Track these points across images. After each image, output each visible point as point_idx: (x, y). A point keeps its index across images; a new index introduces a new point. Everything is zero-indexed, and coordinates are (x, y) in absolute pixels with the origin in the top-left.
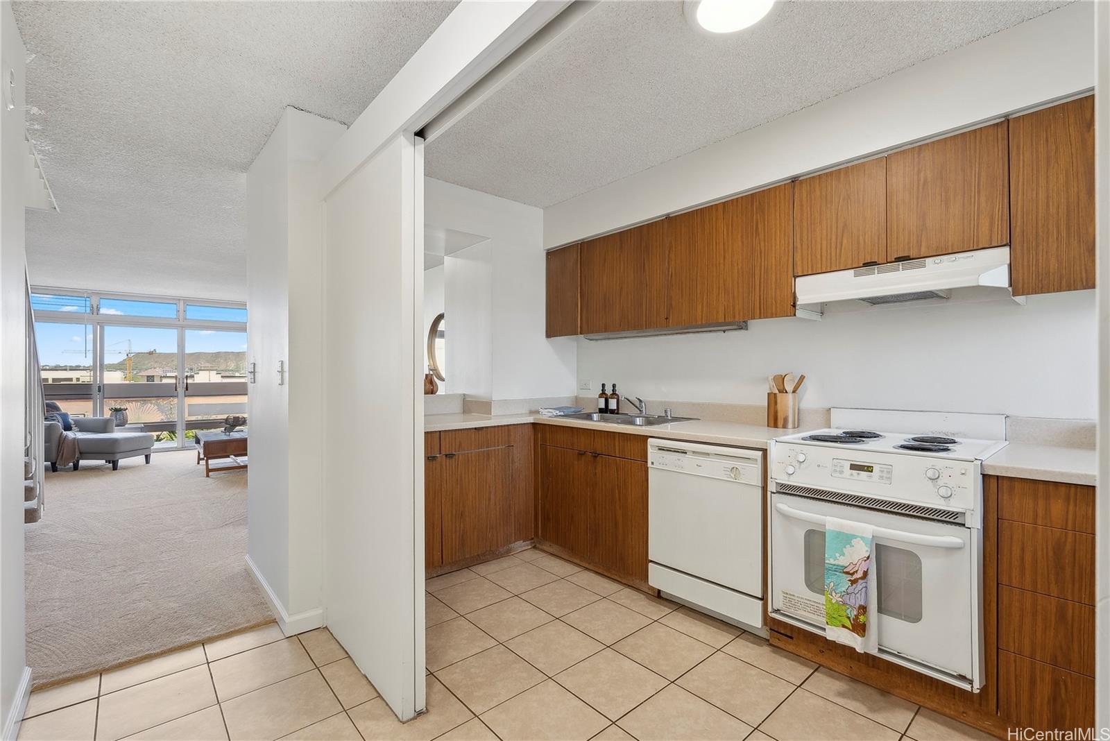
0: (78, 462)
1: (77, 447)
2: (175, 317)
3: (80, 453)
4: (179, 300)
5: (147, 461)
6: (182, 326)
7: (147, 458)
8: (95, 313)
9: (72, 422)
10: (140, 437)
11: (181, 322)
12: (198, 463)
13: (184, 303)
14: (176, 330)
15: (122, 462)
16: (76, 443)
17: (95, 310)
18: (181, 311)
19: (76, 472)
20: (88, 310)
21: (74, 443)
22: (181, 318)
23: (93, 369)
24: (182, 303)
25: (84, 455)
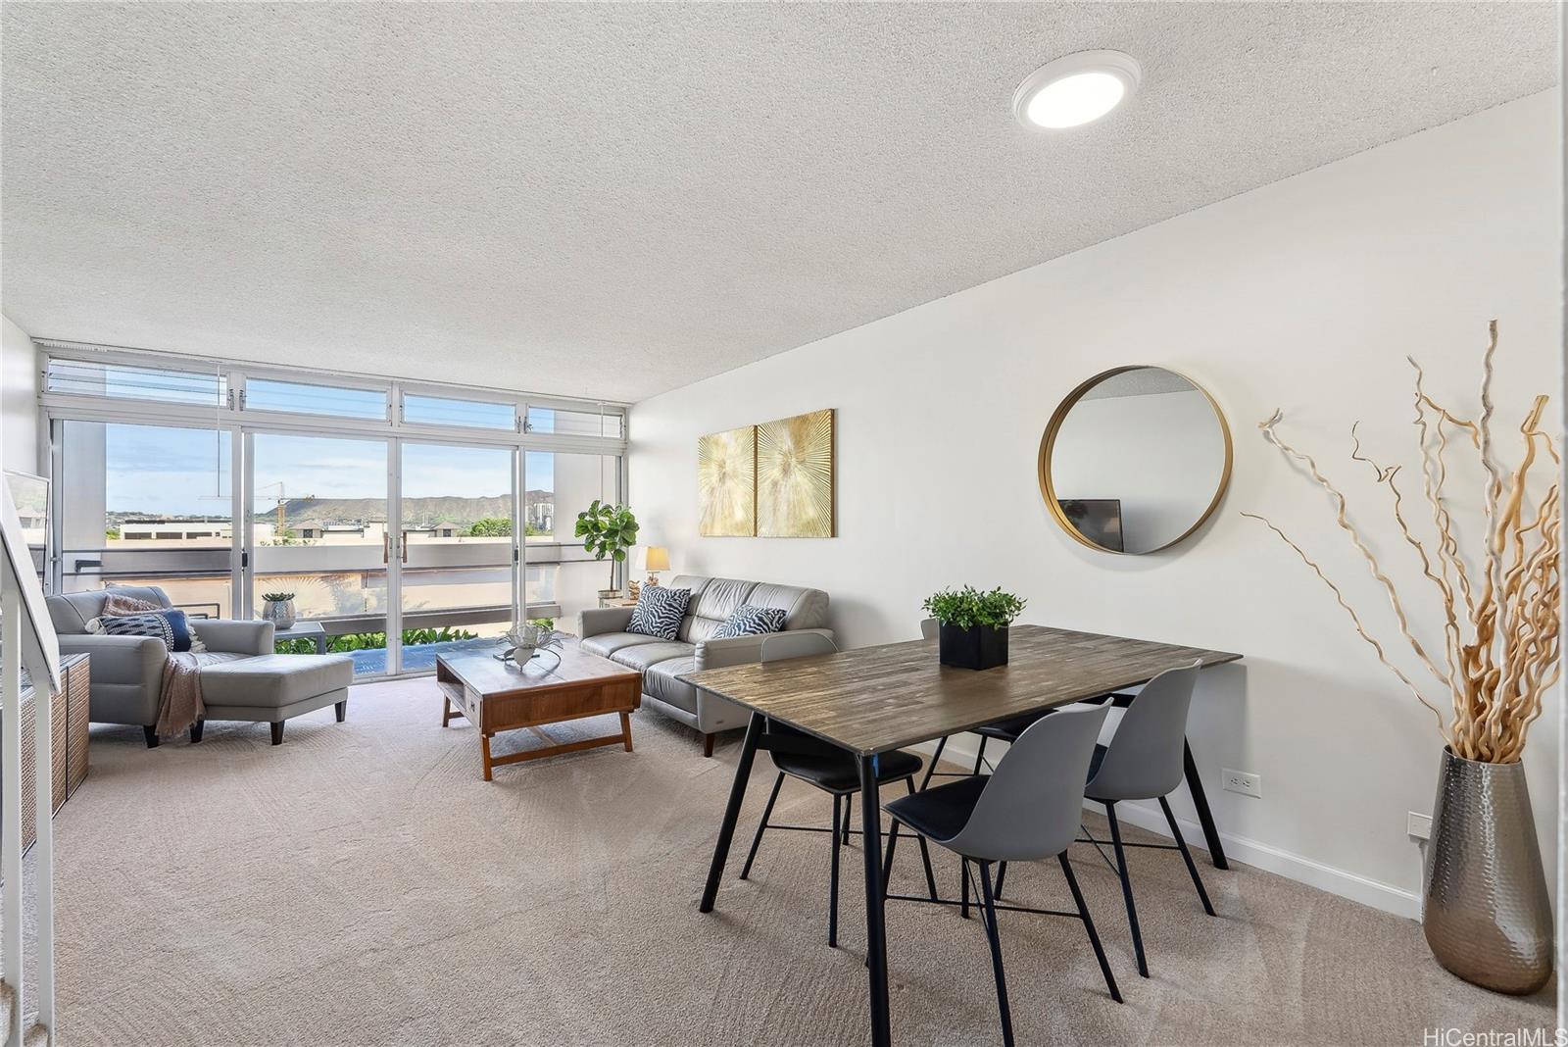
0: (201, 723)
1: (197, 691)
2: (384, 418)
3: (206, 705)
4: (392, 383)
5: (340, 717)
6: (396, 435)
7: (340, 709)
8: (237, 407)
9: (191, 631)
10: (326, 667)
11: (394, 429)
12: (445, 725)
13: (401, 392)
14: (386, 443)
15: (291, 723)
16: (197, 682)
17: (237, 400)
18: (396, 406)
19: (195, 752)
20: (224, 401)
21: (192, 685)
22: (396, 421)
23: (233, 520)
24: (396, 391)
25: (211, 709)
